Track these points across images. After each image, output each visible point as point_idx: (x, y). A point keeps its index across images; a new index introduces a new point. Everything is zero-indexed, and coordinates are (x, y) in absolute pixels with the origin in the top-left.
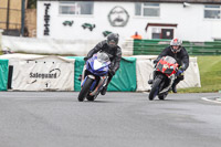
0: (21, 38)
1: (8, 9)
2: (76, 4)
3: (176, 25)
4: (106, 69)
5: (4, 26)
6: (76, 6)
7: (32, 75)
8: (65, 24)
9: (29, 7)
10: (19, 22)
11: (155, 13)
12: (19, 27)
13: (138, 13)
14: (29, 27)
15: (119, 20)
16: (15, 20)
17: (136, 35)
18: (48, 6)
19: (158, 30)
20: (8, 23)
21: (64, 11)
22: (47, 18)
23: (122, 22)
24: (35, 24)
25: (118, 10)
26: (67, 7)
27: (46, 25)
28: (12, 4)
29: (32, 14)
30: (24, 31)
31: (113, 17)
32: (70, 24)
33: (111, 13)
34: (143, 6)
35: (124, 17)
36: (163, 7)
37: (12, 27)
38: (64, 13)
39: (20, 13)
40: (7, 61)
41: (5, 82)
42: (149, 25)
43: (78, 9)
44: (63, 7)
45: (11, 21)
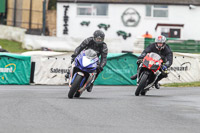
0: (42, 37)
1: (31, 10)
2: (92, 6)
3: (182, 26)
4: (95, 66)
5: (27, 26)
6: (93, 8)
7: (52, 71)
8: (82, 24)
9: (49, 8)
10: (41, 22)
11: (164, 14)
12: (40, 27)
13: (148, 14)
14: (50, 26)
15: (131, 21)
16: (37, 21)
17: (147, 34)
18: (67, 8)
19: (167, 30)
20: (30, 23)
21: (82, 12)
22: (66, 19)
23: (134, 23)
24: (55, 24)
25: (131, 11)
26: (84, 9)
27: (66, 25)
28: (34, 5)
29: (53, 14)
30: (45, 31)
31: (126, 18)
32: (87, 24)
33: (124, 14)
34: (153, 8)
35: (135, 17)
36: (172, 10)
37: (34, 26)
38: (81, 14)
39: (41, 14)
40: (29, 58)
41: (28, 77)
42: (159, 25)
43: (94, 11)
44: (81, 9)
45: (33, 21)
